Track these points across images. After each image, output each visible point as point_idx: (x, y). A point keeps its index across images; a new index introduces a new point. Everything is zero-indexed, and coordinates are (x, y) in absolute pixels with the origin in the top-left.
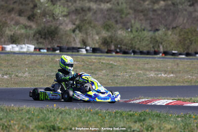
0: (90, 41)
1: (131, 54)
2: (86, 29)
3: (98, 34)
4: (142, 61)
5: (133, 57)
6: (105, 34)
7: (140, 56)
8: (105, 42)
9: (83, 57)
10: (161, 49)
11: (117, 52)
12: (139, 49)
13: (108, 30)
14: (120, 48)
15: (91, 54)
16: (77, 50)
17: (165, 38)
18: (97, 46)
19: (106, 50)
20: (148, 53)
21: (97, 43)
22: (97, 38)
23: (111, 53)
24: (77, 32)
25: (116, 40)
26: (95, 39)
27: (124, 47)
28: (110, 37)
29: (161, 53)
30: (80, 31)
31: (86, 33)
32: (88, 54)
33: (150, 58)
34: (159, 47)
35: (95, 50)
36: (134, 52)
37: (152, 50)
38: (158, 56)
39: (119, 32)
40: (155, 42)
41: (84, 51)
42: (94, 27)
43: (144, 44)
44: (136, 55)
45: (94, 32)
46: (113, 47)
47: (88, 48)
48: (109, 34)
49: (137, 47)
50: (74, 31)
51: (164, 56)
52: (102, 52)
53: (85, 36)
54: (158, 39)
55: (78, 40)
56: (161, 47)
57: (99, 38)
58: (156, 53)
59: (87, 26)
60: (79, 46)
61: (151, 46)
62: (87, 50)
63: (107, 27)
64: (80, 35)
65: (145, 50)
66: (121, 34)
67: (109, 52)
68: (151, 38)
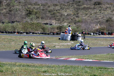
12: (7, 31)
17: (17, 26)
20: (11, 33)
27: (1, 30)
29: (16, 32)
33: (11, 35)
34: (15, 30)
49: (7, 30)
51: (18, 34)
54: (14, 26)
58: (14, 32)
65: (10, 31)
68: (12, 26)
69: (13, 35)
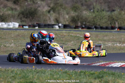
0: (61, 19)
1: (93, 29)
2: (59, 10)
3: (68, 14)
4: (102, 34)
5: (95, 31)
6: (73, 14)
7: (100, 30)
8: (74, 20)
9: (57, 32)
10: (117, 25)
11: (83, 28)
12: (99, 25)
13: (75, 11)
14: (85, 25)
15: (63, 29)
16: (52, 26)
17: (120, 16)
18: (67, 23)
19: (74, 26)
20: (107, 28)
21: (67, 21)
22: (67, 17)
23: (78, 28)
24: (52, 12)
25: (81, 18)
26: (66, 18)
27: (88, 24)
28: (77, 16)
29: (116, 28)
30: (54, 12)
31: (59, 14)
32: (61, 29)
33: (108, 32)
34: (115, 23)
35: (65, 26)
36: (96, 28)
37: (110, 26)
38: (115, 30)
39: (84, 12)
40: (112, 19)
41: (57, 27)
42: (65, 9)
43: (103, 21)
44: (97, 30)
45: (65, 12)
46: (79, 24)
47: (60, 25)
48: (77, 14)
49: (98, 23)
50: (49, 12)
51: (119, 30)
52: (71, 28)
53: (58, 16)
54: (114, 17)
55: (52, 19)
56: (117, 24)
57: (69, 17)
58: (113, 28)
59: (59, 8)
60: (53, 23)
61: (109, 23)
62: (59, 27)
63: (75, 9)
64: (54, 15)
65: (104, 26)
66: (86, 14)
67: (77, 27)
68: (109, 17)
69: (110, 32)
